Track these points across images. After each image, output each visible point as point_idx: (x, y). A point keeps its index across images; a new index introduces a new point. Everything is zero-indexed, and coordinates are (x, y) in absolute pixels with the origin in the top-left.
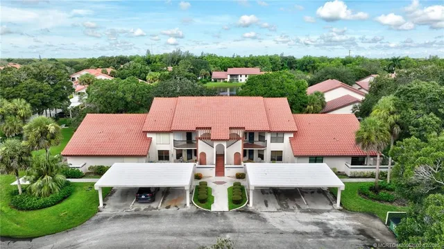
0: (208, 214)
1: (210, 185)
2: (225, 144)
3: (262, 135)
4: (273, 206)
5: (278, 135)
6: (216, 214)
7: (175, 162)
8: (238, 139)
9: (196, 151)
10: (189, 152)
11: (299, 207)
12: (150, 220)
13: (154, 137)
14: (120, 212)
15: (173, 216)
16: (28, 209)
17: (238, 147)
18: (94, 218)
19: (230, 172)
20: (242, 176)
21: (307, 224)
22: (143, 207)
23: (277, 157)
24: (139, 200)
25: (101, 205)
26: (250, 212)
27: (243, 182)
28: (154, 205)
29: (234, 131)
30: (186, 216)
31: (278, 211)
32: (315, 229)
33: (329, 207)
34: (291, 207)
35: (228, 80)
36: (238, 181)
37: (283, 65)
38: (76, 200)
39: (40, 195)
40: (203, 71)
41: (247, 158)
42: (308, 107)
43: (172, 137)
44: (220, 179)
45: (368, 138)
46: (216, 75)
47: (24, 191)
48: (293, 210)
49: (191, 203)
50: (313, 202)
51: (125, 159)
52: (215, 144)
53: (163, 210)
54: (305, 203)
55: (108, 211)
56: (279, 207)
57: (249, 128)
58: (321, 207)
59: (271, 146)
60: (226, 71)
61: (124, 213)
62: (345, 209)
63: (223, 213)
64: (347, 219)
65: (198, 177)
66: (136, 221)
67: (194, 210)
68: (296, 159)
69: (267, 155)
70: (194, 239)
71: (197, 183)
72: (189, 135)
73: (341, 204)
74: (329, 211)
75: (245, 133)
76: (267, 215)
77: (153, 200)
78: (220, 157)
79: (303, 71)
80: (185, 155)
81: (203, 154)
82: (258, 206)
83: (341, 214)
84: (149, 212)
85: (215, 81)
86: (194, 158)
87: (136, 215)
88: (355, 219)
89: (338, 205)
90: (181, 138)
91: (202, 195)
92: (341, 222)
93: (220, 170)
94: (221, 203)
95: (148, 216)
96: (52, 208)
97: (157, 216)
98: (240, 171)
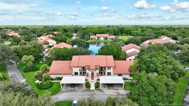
0: (90, 90)
1: (90, 82)
2: (94, 71)
3: (105, 68)
4: (106, 88)
5: (109, 68)
6: (91, 90)
7: (80, 76)
8: (98, 69)
9: (86, 72)
10: (84, 72)
11: (113, 88)
12: (75, 92)
13: (73, 68)
14: (66, 90)
15: (80, 91)
16: (43, 89)
17: (98, 71)
18: (60, 92)
19: (95, 78)
20: (99, 80)
21: (114, 93)
22: (72, 88)
23: (109, 74)
24: (71, 87)
25: (61, 88)
26: (100, 90)
27: (99, 82)
28: (75, 88)
29: (96, 67)
30: (84, 91)
31: (107, 89)
32: (116, 94)
33: (121, 88)
34: (111, 88)
35: (96, 39)
36: (97, 81)
37: (118, 31)
38: (55, 87)
39: (45, 86)
40: (87, 36)
41: (100, 74)
42: (121, 56)
43: (79, 68)
44: (93, 81)
45: (131, 70)
46: (92, 37)
47: (41, 84)
48: (111, 89)
49: (85, 87)
50: (117, 87)
51: (66, 75)
52: (91, 71)
53: (78, 89)
54: (115, 87)
55: (63, 90)
56: (108, 88)
57: (101, 66)
58: (119, 88)
59: (107, 71)
60: (96, 35)
61: (68, 90)
62: (125, 89)
63: (93, 90)
64: (125, 91)
65: (86, 80)
66: (71, 92)
67: (86, 89)
68: (114, 75)
69: (106, 73)
70: (86, 96)
71: (86, 82)
72: (84, 68)
73: (124, 88)
74: (120, 89)
75: (100, 67)
76: (104, 91)
77: (75, 87)
78: (93, 74)
79: (126, 34)
80: (82, 73)
81: (88, 73)
82: (102, 88)
83: (123, 90)
84: (74, 90)
85: (91, 39)
86: (85, 74)
87: (71, 91)
88: (126, 91)
89: (123, 88)
90: (81, 69)
91: (88, 85)
92: (123, 92)
93: (93, 78)
94: (93, 87)
95: (74, 91)
96: (49, 89)
97: (76, 91)
98: (98, 78)
